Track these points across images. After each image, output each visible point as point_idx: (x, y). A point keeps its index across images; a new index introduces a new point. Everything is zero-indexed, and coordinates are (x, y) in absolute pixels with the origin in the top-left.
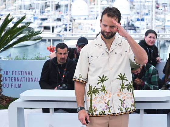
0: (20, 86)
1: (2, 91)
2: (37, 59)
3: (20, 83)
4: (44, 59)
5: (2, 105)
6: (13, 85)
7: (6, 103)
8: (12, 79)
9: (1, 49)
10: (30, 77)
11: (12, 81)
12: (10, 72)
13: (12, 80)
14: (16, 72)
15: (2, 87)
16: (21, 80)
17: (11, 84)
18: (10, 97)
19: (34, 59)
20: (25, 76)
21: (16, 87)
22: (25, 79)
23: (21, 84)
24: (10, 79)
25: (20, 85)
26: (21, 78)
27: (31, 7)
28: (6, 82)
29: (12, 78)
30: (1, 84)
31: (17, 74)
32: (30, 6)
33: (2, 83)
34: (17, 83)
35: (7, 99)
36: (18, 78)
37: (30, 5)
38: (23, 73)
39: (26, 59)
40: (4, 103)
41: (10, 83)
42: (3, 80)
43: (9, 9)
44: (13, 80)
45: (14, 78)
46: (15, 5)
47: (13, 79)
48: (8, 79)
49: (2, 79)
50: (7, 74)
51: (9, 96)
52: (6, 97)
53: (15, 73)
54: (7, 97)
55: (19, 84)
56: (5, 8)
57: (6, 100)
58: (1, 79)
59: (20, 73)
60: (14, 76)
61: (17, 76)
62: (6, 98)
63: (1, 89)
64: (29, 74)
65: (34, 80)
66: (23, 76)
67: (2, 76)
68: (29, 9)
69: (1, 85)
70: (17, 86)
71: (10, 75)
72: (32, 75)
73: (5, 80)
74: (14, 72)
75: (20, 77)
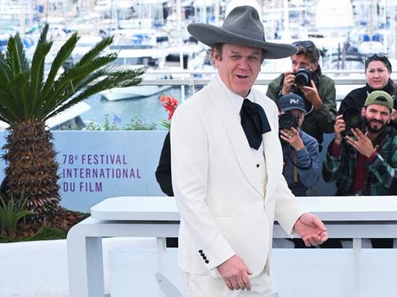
0: (99, 187)
1: (60, 200)
2: (136, 129)
3: (99, 180)
4: (151, 129)
5: (60, 230)
6: (84, 185)
7: (68, 225)
8: (81, 173)
9: (56, 109)
10: (122, 167)
11: (81, 177)
12: (76, 157)
13: (82, 175)
14: (90, 157)
15: (61, 191)
16: (102, 174)
17: (81, 183)
18: (78, 212)
19: (129, 129)
20: (110, 166)
21: (90, 191)
22: (111, 172)
23: (101, 184)
24: (78, 172)
25: (99, 184)
26: (102, 170)
27: (132, 13)
28: (68, 180)
29: (81, 169)
30: (57, 183)
31: (93, 160)
32: (131, 10)
33: (59, 182)
34: (93, 180)
35: (72, 217)
36: (94, 170)
37: (132, 8)
38: (105, 158)
39: (113, 130)
40: (65, 225)
41: (77, 181)
42: (62, 176)
43: (86, 17)
44: (84, 175)
45: (87, 170)
46: (98, 8)
47: (84, 171)
48: (73, 172)
49: (59, 172)
50: (71, 161)
51: (74, 209)
52: (68, 211)
53: (89, 159)
54: (72, 212)
55: (97, 184)
56: (76, 17)
57: (68, 220)
58: (55, 173)
59: (99, 159)
60: (86, 166)
61: (92, 167)
62: (69, 215)
63: (57, 194)
64: (119, 161)
65: (129, 175)
66: (105, 166)
67: (60, 166)
68: (129, 18)
69: (57, 186)
70: (93, 187)
71: (77, 164)
72: (124, 163)
73: (66, 176)
74: (86, 158)
75: (99, 167)
